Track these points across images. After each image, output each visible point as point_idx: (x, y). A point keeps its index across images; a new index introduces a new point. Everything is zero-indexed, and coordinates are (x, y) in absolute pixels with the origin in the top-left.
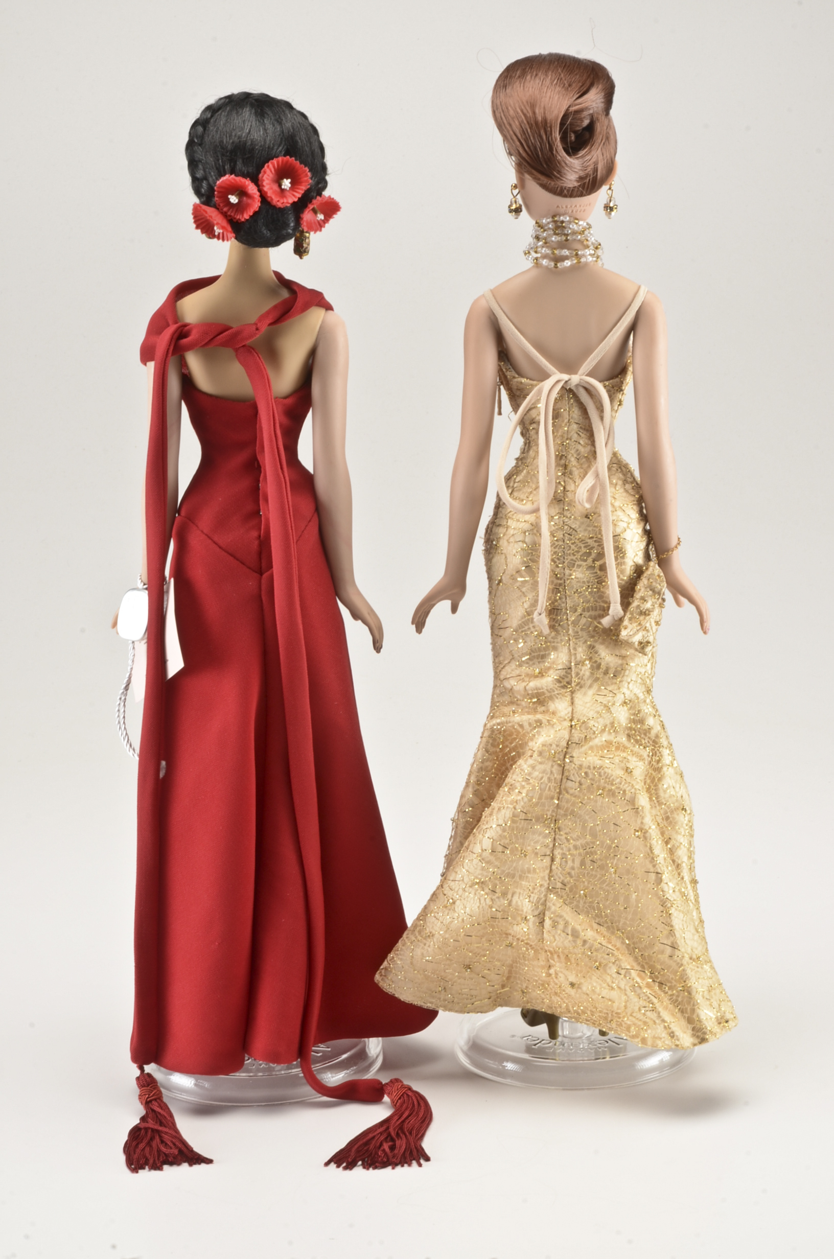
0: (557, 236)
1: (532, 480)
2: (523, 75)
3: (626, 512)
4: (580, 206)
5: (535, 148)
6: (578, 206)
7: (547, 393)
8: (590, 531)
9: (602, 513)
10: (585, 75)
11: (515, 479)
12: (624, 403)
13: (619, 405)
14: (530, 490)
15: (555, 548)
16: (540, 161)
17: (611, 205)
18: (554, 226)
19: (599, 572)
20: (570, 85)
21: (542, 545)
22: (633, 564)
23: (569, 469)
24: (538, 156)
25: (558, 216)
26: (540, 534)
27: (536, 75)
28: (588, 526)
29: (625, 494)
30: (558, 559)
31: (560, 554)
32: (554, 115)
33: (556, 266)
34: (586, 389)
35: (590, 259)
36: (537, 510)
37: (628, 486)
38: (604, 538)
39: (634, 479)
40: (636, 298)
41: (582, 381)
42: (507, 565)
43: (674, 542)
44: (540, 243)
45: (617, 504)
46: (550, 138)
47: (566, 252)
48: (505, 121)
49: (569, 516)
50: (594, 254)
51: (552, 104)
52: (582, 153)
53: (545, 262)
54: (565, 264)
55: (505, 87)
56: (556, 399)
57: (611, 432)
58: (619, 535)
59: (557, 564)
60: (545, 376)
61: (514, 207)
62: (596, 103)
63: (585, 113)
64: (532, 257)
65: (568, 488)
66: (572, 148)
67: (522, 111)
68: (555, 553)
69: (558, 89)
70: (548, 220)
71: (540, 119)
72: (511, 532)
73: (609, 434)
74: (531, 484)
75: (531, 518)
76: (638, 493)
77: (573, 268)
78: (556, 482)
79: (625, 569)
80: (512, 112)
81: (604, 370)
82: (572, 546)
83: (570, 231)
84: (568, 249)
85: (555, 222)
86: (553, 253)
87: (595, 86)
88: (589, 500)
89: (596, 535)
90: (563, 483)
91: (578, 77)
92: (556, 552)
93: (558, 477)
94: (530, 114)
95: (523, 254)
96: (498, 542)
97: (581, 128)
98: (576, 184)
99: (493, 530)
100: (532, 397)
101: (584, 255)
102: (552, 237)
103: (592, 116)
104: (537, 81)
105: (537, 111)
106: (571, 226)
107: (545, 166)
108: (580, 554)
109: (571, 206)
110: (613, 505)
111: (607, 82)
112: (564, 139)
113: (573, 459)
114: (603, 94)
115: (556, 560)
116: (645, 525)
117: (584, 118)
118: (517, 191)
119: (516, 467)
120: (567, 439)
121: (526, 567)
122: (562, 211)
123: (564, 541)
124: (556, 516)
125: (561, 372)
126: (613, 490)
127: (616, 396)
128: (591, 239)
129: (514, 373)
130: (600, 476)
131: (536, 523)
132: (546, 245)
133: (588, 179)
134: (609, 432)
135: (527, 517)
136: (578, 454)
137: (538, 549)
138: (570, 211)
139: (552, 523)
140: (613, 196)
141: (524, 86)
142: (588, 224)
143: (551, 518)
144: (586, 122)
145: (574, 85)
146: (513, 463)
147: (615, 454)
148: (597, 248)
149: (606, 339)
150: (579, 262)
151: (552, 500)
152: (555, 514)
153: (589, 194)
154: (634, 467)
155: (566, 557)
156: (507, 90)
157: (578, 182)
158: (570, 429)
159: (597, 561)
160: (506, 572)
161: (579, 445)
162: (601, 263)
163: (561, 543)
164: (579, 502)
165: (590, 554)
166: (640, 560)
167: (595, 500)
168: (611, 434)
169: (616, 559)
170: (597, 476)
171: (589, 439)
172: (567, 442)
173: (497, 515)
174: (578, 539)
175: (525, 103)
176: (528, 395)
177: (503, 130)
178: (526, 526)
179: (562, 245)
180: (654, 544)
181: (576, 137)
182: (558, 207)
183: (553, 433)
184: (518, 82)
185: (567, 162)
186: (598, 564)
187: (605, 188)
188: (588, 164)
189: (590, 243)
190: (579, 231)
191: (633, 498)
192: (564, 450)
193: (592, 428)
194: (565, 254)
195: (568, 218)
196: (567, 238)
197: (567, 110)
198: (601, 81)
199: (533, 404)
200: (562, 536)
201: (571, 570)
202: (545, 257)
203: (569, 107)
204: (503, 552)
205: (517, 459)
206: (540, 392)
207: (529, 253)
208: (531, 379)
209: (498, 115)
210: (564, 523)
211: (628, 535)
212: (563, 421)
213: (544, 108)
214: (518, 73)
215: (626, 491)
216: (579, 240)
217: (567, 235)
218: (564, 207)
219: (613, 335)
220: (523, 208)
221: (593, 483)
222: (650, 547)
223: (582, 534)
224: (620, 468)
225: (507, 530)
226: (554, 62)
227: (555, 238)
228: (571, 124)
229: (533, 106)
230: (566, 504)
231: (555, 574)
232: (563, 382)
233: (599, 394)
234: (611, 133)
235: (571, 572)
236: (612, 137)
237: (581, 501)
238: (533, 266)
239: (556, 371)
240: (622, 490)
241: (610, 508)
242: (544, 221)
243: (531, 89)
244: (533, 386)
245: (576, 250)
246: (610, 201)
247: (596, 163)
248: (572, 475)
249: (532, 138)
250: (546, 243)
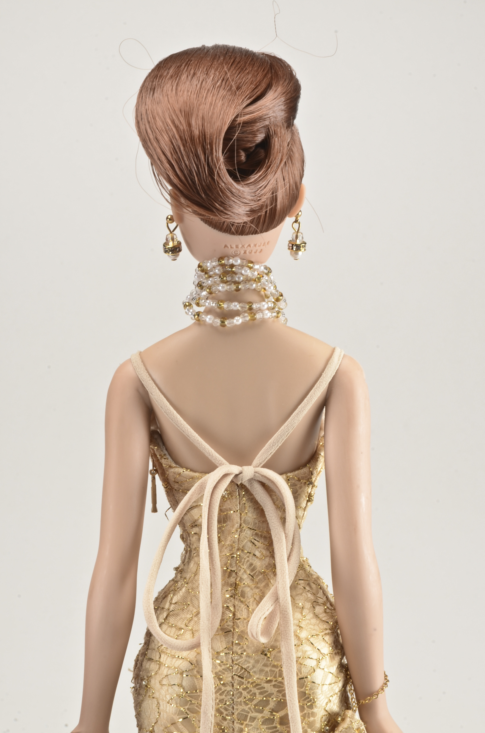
0: (224, 285)
1: (192, 603)
2: (177, 75)
3: (315, 645)
4: (255, 245)
5: (190, 171)
6: (252, 246)
7: (211, 490)
8: (267, 672)
9: (283, 650)
10: (260, 74)
11: (172, 599)
12: (315, 498)
13: (308, 501)
14: (189, 616)
15: (221, 695)
16: (196, 189)
17: (298, 242)
18: (222, 271)
19: (279, 726)
20: (238, 88)
21: (203, 692)
22: (326, 713)
23: (240, 590)
24: (194, 182)
25: (226, 258)
26: (201, 676)
27: (194, 74)
28: (265, 665)
29: (314, 621)
30: (226, 709)
31: (228, 703)
32: (215, 127)
33: (223, 324)
34: (263, 484)
35: (268, 315)
36: (197, 645)
37: (319, 610)
38: (286, 683)
39: (327, 598)
40: (329, 365)
41: (257, 475)
42: (159, 713)
43: (379, 681)
44: (204, 293)
45: (303, 635)
46: (210, 158)
47: (236, 306)
48: (151, 137)
49: (239, 652)
50: (273, 308)
51: (213, 113)
52: (254, 178)
53: (209, 319)
54: (235, 321)
55: (153, 90)
56: (223, 497)
57: (296, 540)
58: (306, 677)
59: (224, 715)
60: (211, 467)
61: (171, 245)
62: (274, 112)
63: (259, 125)
64: (194, 311)
65: (238, 615)
66: (240, 170)
67: (173, 122)
68: (221, 701)
69: (222, 92)
70: (214, 264)
71: (196, 132)
72: (164, 671)
73: (293, 544)
74: (191, 608)
75: (191, 655)
76: (332, 617)
77: (244, 326)
78: (223, 607)
79: (314, 721)
80: (159, 123)
81: (288, 459)
82: (243, 692)
83: (242, 278)
84: (239, 302)
85: (223, 266)
86: (220, 307)
87: (274, 88)
88: (266, 631)
89: (275, 677)
90: (232, 609)
91: (250, 76)
92: (223, 699)
93: (225, 601)
94: (183, 126)
95: (183, 306)
96: (149, 681)
97: (254, 144)
98: (246, 219)
99: (144, 663)
100: (192, 495)
101: (260, 310)
102: (218, 285)
103: (267, 128)
104: (195, 81)
105: (193, 122)
106: (243, 272)
107: (203, 196)
108: (255, 702)
109: (243, 246)
110: (297, 637)
111: (289, 83)
112: (230, 158)
113: (245, 576)
114: (283, 99)
115: (223, 710)
116: (342, 659)
117: (258, 130)
118: (174, 224)
119: (174, 581)
120: (238, 550)
121: (184, 719)
122: (231, 251)
123: (233, 686)
124: (222, 651)
125: (231, 463)
126: (298, 615)
127: (303, 491)
128: (270, 288)
129: (170, 462)
130: (281, 600)
131: (196, 661)
132: (211, 296)
133: (264, 211)
134: (293, 540)
135: (185, 654)
136: (253, 570)
137: (199, 696)
138: (243, 252)
139: (218, 662)
140: (300, 231)
141: (176, 89)
142: (266, 268)
143: (216, 655)
144: (260, 137)
145: (244, 88)
146: (172, 575)
147: (301, 567)
148: (278, 300)
149: (289, 419)
150: (253, 319)
151: (217, 631)
152: (221, 649)
153: (267, 230)
154: (327, 581)
155: (235, 707)
156: (155, 94)
157: (249, 216)
158: (242, 537)
159: (277, 712)
160: (159, 722)
161: (254, 558)
162: (283, 319)
163: (229, 688)
164: (252, 636)
165: (267, 702)
166: (334, 706)
167: (274, 631)
168: (296, 543)
169: (302, 708)
170: (277, 599)
171: (268, 549)
172: (238, 553)
173: (148, 645)
174: (252, 683)
175: (178, 112)
176: (189, 490)
177: (149, 147)
178: (184, 665)
179: (231, 297)
180: (353, 683)
181: (247, 156)
182: (226, 246)
183: (219, 541)
184: (170, 82)
185: (234, 190)
186: (278, 715)
187: (289, 220)
188: (263, 192)
189: (268, 293)
190: (254, 278)
191: (325, 626)
192: (234, 565)
193: (270, 534)
194: (235, 308)
195: (239, 261)
196: (238, 287)
197: (234, 120)
198: (281, 83)
199: (195, 502)
200: (230, 679)
201: (242, 724)
202: (209, 311)
203: (237, 117)
204: (154, 696)
205: (176, 569)
206: (202, 488)
207: (190, 305)
208: (192, 470)
209: (142, 127)
210: (233, 661)
211: (318, 677)
212: (233, 526)
213: (203, 118)
214: (171, 71)
215: (316, 616)
216: (255, 290)
217: (239, 283)
218: (234, 246)
219: (298, 414)
220: (184, 246)
221: (270, 610)
222: (348, 688)
223: (257, 676)
224: (309, 584)
225: (159, 668)
226: (219, 57)
227: (223, 287)
228: (238, 140)
229: (188, 115)
230: (236, 637)
231: (221, 729)
232: (233, 476)
233: (280, 491)
234: (295, 149)
235: (243, 727)
236: (297, 155)
237: (254, 634)
238: (194, 323)
239: (224, 461)
240: (311, 615)
241: (293, 641)
242: (209, 264)
243: (185, 93)
244: (194, 480)
245: (250, 303)
246: (297, 237)
247: (274, 191)
248: (244, 598)
249: (185, 159)
250: (211, 293)
